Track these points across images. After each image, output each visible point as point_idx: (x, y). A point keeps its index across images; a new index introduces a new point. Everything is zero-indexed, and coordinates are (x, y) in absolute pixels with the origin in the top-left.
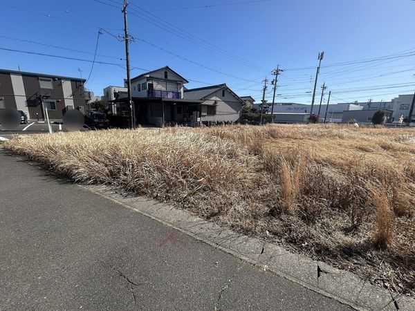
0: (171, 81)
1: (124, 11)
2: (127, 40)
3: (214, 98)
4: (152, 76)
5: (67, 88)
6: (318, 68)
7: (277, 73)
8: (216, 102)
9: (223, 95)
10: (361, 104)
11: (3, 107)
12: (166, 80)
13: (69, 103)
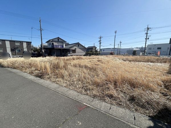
0: (60, 42)
1: (40, 21)
2: (41, 30)
3: (75, 47)
4: (53, 40)
5: (25, 45)
6: (115, 36)
7: (100, 38)
8: (75, 49)
9: (78, 46)
10: (139, 48)
11: (2, 52)
12: (58, 41)
13: (25, 50)
